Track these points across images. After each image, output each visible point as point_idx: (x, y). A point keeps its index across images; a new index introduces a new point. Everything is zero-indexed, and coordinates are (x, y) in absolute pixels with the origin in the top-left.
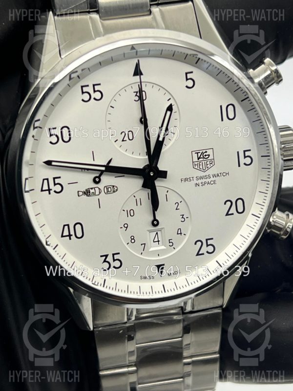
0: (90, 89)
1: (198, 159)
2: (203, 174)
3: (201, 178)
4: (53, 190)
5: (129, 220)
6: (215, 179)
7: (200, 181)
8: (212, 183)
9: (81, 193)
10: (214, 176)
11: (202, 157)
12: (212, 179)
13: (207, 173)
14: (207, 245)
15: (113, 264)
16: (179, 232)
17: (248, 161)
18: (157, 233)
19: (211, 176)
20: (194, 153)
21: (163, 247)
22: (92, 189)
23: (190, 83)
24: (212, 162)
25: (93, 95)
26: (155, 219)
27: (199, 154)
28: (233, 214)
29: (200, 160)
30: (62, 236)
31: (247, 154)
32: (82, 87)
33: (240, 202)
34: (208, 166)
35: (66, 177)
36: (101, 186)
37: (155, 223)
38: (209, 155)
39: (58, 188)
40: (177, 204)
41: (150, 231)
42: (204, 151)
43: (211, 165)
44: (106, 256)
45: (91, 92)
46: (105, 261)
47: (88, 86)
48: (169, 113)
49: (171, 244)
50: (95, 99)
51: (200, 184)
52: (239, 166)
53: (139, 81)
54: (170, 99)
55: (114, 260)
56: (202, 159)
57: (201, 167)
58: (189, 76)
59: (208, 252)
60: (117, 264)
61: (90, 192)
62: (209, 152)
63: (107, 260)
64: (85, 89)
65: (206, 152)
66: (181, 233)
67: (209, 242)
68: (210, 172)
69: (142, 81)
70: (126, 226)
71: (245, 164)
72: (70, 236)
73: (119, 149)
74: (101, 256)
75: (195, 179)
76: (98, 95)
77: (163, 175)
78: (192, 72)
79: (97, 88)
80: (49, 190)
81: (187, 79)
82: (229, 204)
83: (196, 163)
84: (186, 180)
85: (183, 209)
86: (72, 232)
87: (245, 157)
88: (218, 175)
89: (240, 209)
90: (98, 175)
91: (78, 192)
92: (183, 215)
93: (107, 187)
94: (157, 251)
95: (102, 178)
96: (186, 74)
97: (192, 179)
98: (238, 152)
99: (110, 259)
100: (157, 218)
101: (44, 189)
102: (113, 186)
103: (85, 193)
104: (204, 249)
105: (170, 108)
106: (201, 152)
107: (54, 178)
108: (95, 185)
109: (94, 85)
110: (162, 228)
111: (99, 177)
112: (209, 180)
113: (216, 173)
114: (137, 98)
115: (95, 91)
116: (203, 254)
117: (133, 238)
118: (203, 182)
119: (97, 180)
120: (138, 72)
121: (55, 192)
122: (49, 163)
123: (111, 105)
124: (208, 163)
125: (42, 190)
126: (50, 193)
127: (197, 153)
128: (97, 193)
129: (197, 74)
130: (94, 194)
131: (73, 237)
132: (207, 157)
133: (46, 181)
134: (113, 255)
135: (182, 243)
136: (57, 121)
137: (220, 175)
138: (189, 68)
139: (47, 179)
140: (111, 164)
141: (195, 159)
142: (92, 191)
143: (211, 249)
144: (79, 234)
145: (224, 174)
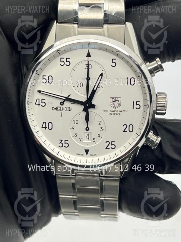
0: (65, 60)
1: (113, 102)
2: (114, 109)
3: (113, 111)
4: (41, 105)
5: (75, 125)
6: (120, 112)
7: (112, 113)
8: (118, 114)
9: (53, 109)
10: (120, 111)
11: (115, 101)
12: (118, 112)
13: (116, 109)
14: (112, 145)
15: (64, 145)
16: (99, 136)
17: (138, 107)
18: (88, 134)
19: (118, 111)
20: (111, 98)
21: (90, 141)
22: (59, 107)
23: (114, 64)
24: (120, 104)
25: (66, 63)
26: (87, 127)
27: (114, 100)
28: (126, 132)
29: (114, 102)
30: (42, 127)
31: (138, 103)
32: (61, 58)
33: (131, 127)
34: (118, 106)
35: (48, 99)
36: (64, 106)
37: (87, 129)
38: (118, 101)
39: (43, 104)
40: (100, 122)
41: (85, 133)
42: (116, 98)
43: (119, 106)
44: (62, 140)
45: (65, 61)
46: (61, 143)
47: (64, 58)
48: (101, 77)
49: (94, 141)
50: (66, 65)
51: (112, 114)
52: (133, 108)
53: (87, 59)
54: (103, 70)
55: (65, 143)
56: (115, 102)
57: (114, 106)
58: (114, 61)
59: (111, 148)
60: (66, 145)
61: (58, 109)
62: (119, 99)
63: (62, 142)
64: (62, 60)
65: (117, 99)
66: (100, 136)
67: (113, 143)
68: (118, 109)
69: (89, 59)
70: (73, 128)
71: (136, 108)
72: (46, 127)
73: (75, 90)
74: (59, 140)
75: (110, 111)
76: (68, 64)
77: (94, 106)
78: (115, 59)
79: (68, 60)
80: (39, 104)
81: (112, 62)
82: (125, 126)
83: (112, 104)
84: (105, 111)
85: (102, 125)
86: (47, 126)
87: (137, 105)
88: (122, 111)
89: (131, 130)
90: (63, 101)
91: (52, 108)
92: (102, 128)
93: (66, 108)
94: (87, 143)
95: (64, 103)
96: (112, 59)
97: (108, 111)
98: (133, 102)
99: (63, 142)
100: (88, 127)
101: (36, 103)
102: (70, 108)
103: (56, 109)
104: (110, 146)
105: (101, 75)
106: (115, 98)
107: (42, 99)
108: (60, 106)
109: (67, 58)
110: (91, 132)
111: (63, 102)
112: (117, 113)
113: (121, 110)
114: (87, 68)
115: (67, 61)
116: (109, 148)
117: (76, 134)
118: (114, 113)
119: (62, 103)
120: (89, 55)
121: (42, 106)
122: (39, 91)
123: (74, 69)
124: (118, 104)
125: (36, 104)
126: (39, 106)
127: (113, 99)
128: (61, 110)
129: (118, 60)
130: (60, 110)
131: (47, 128)
132: (117, 101)
133: (38, 100)
134: (65, 140)
135: (99, 141)
136: (47, 73)
137: (123, 111)
138: (114, 57)
139: (39, 99)
140: (69, 97)
141: (112, 101)
142: (59, 108)
143: (113, 147)
144: (50, 128)
145: (125, 111)
